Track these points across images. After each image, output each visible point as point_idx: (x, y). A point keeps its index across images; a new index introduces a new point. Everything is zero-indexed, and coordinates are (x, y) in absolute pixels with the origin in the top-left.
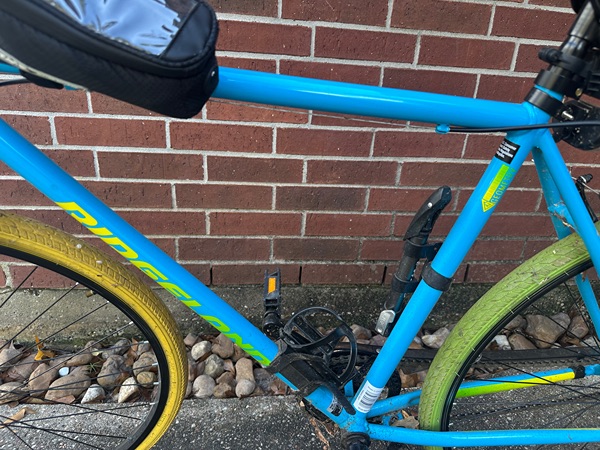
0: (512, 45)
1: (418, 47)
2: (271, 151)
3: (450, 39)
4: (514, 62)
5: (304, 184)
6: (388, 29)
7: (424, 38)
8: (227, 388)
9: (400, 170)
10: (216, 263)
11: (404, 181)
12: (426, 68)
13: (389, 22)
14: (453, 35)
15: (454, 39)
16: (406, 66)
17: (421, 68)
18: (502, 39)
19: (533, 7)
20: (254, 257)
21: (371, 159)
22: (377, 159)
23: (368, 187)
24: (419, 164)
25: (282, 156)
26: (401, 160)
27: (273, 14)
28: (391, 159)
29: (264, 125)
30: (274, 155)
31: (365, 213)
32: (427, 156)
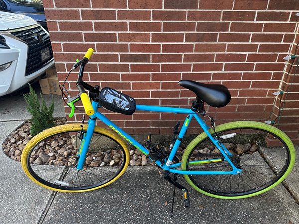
0: (223, 64)
1: (192, 67)
2: (150, 97)
4: (223, 69)
6: (183, 63)
7: (194, 64)
8: (139, 163)
9: (189, 101)
10: (135, 128)
12: (195, 72)
13: (183, 61)
14: (203, 63)
16: (189, 72)
17: (193, 72)
18: (219, 62)
19: (228, 53)
20: (146, 126)
21: (180, 98)
22: (182, 98)
25: (153, 98)
26: (189, 98)
27: (150, 62)
28: (186, 98)
29: (148, 90)
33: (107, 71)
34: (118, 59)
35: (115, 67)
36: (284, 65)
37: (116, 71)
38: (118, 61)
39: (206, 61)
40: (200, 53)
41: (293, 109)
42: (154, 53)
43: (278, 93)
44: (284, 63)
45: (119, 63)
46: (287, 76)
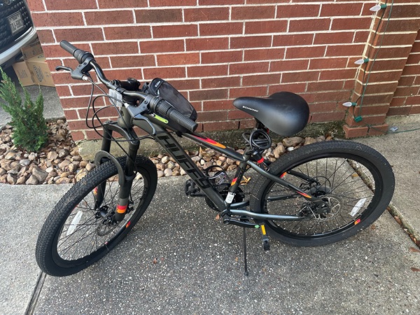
0: (287, 21)
1: (244, 27)
2: (185, 77)
3: (258, 22)
4: (288, 28)
5: (201, 89)
6: (230, 21)
7: (246, 23)
8: (177, 172)
9: (242, 79)
11: (244, 84)
12: (249, 35)
13: (230, 18)
14: (259, 20)
15: (260, 22)
16: (240, 35)
17: (246, 35)
18: (281, 19)
19: (294, 4)
21: (228, 76)
22: (231, 76)
23: (229, 88)
24: (250, 76)
25: (190, 78)
26: (242, 75)
27: (181, 21)
28: (237, 75)
29: (181, 66)
30: (187, 78)
31: (228, 99)
32: (253, 72)
33: (118, 39)
34: (133, 19)
35: (129, 33)
36: (371, 19)
37: (131, 38)
38: (132, 22)
39: (263, 18)
40: (254, 5)
41: (381, 83)
42: (187, 7)
43: (361, 62)
44: (371, 16)
45: (135, 24)
46: (374, 35)
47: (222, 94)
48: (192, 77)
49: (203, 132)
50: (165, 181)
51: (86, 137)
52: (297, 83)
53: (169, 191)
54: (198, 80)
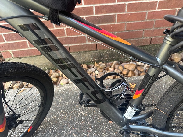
47: (111, 19)
48: (87, 4)
49: (97, 50)
50: (69, 87)
51: (12, 56)
52: (170, 9)
53: (71, 96)
54: (92, 7)
